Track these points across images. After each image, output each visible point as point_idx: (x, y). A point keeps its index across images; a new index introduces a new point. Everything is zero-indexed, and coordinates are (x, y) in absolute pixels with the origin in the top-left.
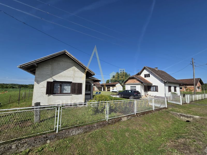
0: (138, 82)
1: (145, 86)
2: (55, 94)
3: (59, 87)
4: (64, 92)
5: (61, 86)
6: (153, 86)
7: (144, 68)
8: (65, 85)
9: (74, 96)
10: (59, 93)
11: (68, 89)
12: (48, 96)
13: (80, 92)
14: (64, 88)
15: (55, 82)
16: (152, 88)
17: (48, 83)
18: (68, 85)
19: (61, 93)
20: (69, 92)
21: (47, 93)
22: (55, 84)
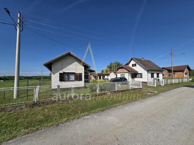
0: (126, 71)
1: (132, 74)
2: (65, 81)
3: (67, 76)
4: (70, 79)
5: (68, 75)
6: (139, 73)
7: (132, 59)
8: (71, 75)
9: (77, 82)
10: (67, 80)
11: (72, 77)
12: (61, 82)
13: (81, 80)
14: (70, 77)
15: (64, 73)
16: (138, 75)
17: (60, 74)
18: (73, 75)
19: (69, 80)
20: (74, 79)
21: (60, 80)
22: (64, 75)
